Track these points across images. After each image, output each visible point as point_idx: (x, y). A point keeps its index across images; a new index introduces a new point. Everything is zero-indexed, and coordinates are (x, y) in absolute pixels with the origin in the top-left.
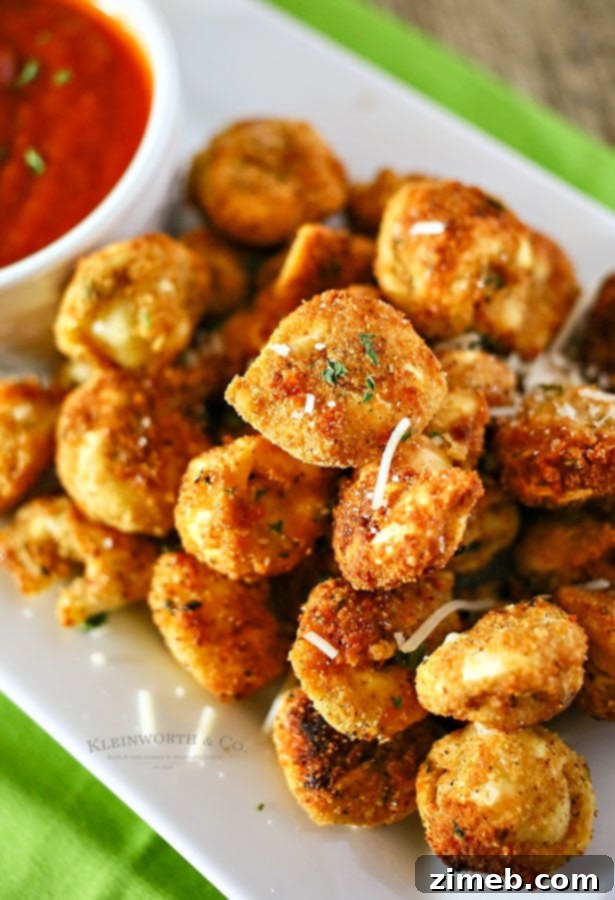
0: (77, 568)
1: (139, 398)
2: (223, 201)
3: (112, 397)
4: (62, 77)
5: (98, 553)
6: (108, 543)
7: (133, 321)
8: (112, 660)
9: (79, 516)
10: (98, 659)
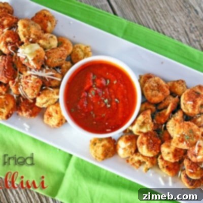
0: (144, 163)
1: (149, 138)
2: (151, 99)
3: (145, 139)
4: (115, 82)
5: (148, 161)
6: (149, 159)
7: (147, 128)
8: (153, 174)
9: (143, 156)
10: (151, 175)
